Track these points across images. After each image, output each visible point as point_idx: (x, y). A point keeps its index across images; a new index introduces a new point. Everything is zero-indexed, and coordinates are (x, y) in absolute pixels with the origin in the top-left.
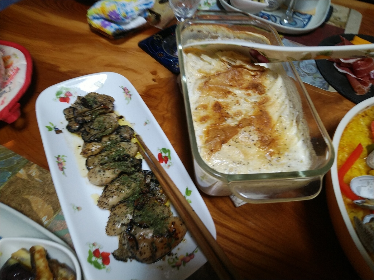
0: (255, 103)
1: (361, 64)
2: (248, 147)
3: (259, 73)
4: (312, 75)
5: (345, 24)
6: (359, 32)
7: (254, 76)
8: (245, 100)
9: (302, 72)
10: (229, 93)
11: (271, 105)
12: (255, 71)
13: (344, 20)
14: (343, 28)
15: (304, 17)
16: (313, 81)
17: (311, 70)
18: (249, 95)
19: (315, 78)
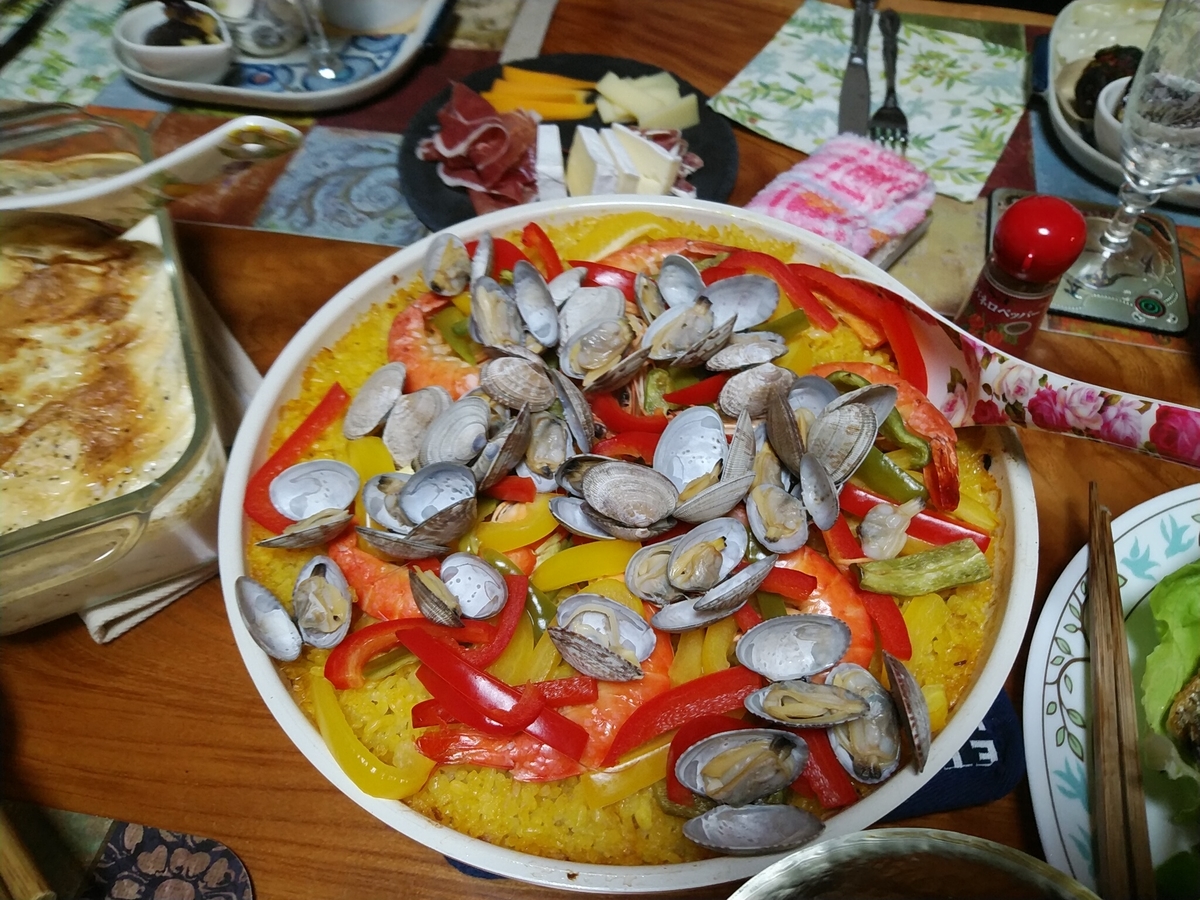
0: (91, 349)
1: (485, 149)
2: (52, 479)
3: (115, 264)
4: (382, 213)
5: (505, 35)
6: (543, 51)
7: (104, 275)
8: (63, 350)
9: (355, 214)
10: (22, 341)
11: (142, 346)
12: (104, 261)
13: (502, 24)
14: (497, 49)
15: (381, 45)
16: (383, 231)
17: (382, 199)
18: (75, 333)
19: (391, 221)
